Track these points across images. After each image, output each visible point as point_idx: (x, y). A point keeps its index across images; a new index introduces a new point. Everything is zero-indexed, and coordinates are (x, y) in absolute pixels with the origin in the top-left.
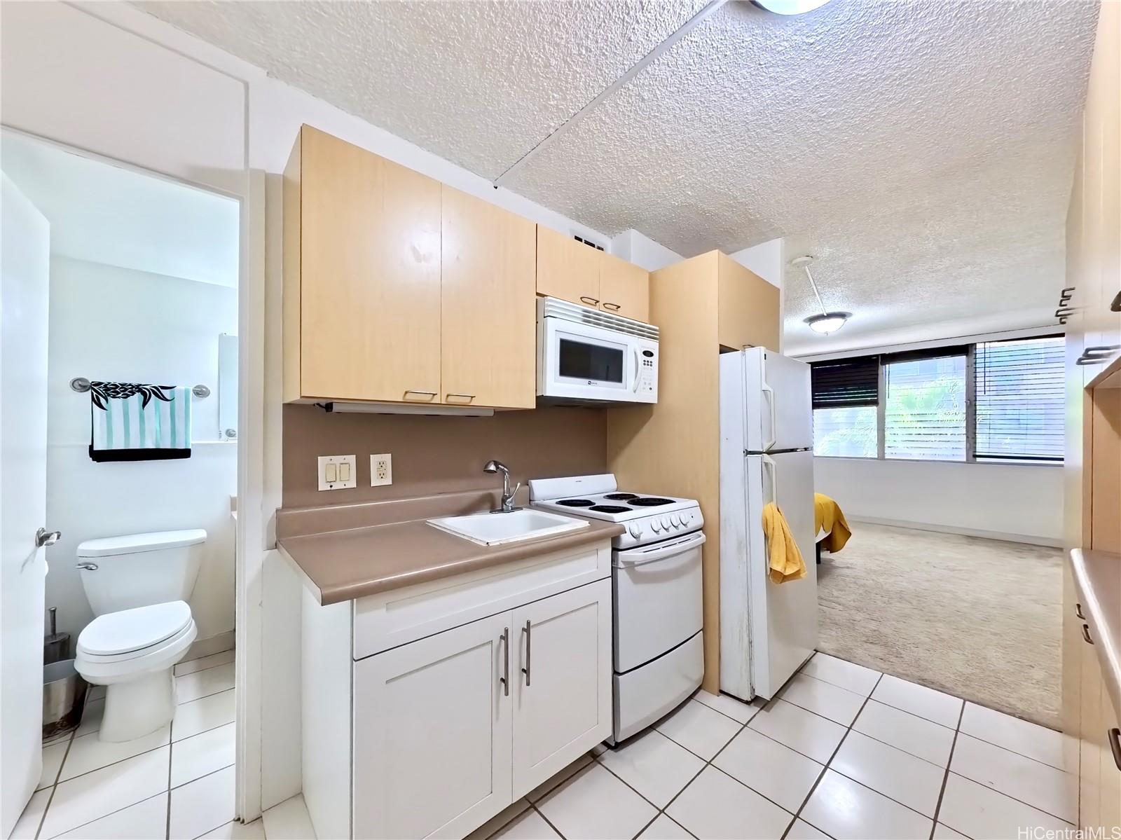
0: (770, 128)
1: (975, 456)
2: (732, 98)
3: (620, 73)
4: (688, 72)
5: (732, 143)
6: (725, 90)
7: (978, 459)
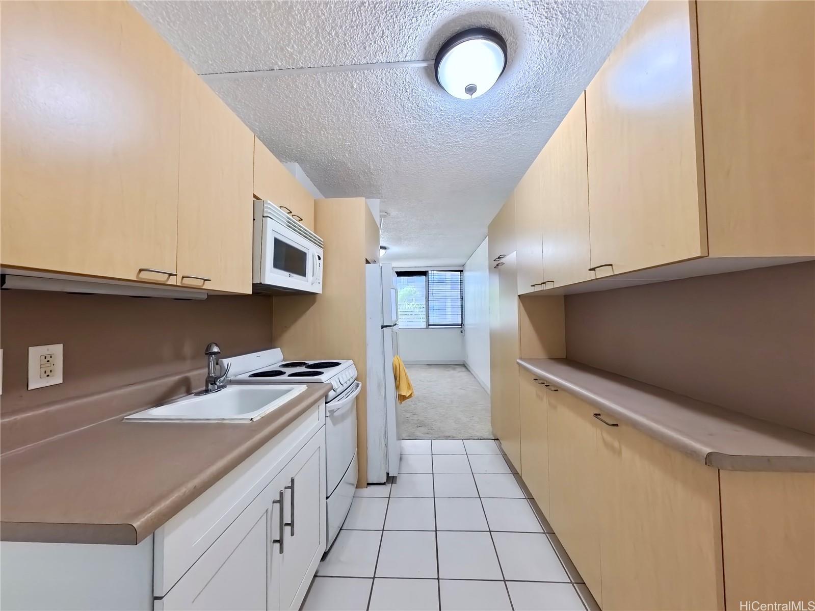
0: (405, 140)
1: (429, 325)
2: (398, 115)
3: (348, 62)
4: (385, 88)
5: (384, 138)
6: (396, 108)
7: (430, 327)
